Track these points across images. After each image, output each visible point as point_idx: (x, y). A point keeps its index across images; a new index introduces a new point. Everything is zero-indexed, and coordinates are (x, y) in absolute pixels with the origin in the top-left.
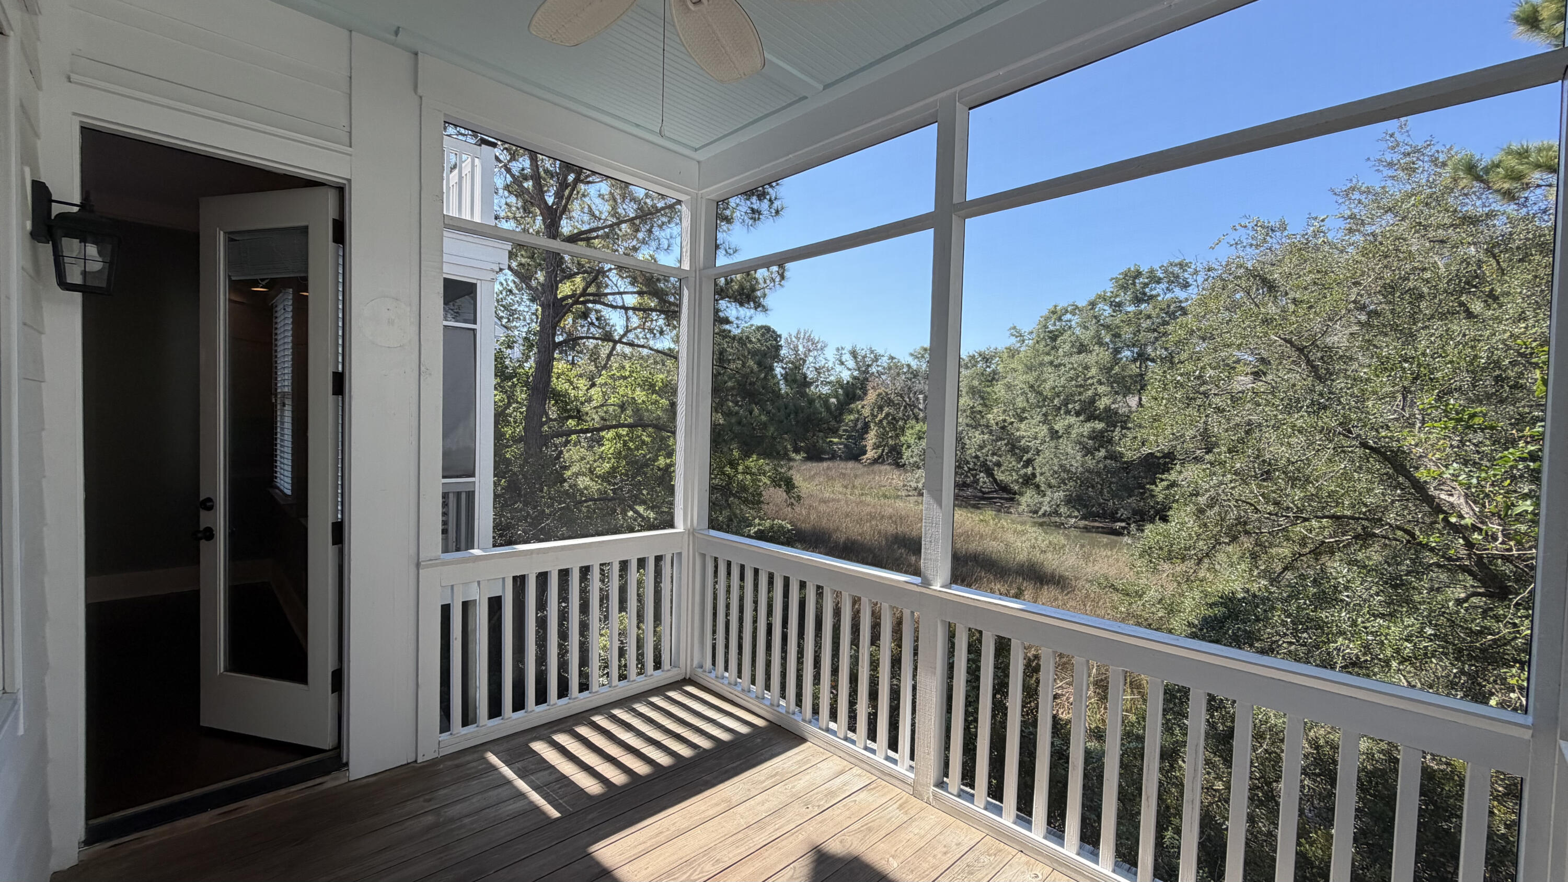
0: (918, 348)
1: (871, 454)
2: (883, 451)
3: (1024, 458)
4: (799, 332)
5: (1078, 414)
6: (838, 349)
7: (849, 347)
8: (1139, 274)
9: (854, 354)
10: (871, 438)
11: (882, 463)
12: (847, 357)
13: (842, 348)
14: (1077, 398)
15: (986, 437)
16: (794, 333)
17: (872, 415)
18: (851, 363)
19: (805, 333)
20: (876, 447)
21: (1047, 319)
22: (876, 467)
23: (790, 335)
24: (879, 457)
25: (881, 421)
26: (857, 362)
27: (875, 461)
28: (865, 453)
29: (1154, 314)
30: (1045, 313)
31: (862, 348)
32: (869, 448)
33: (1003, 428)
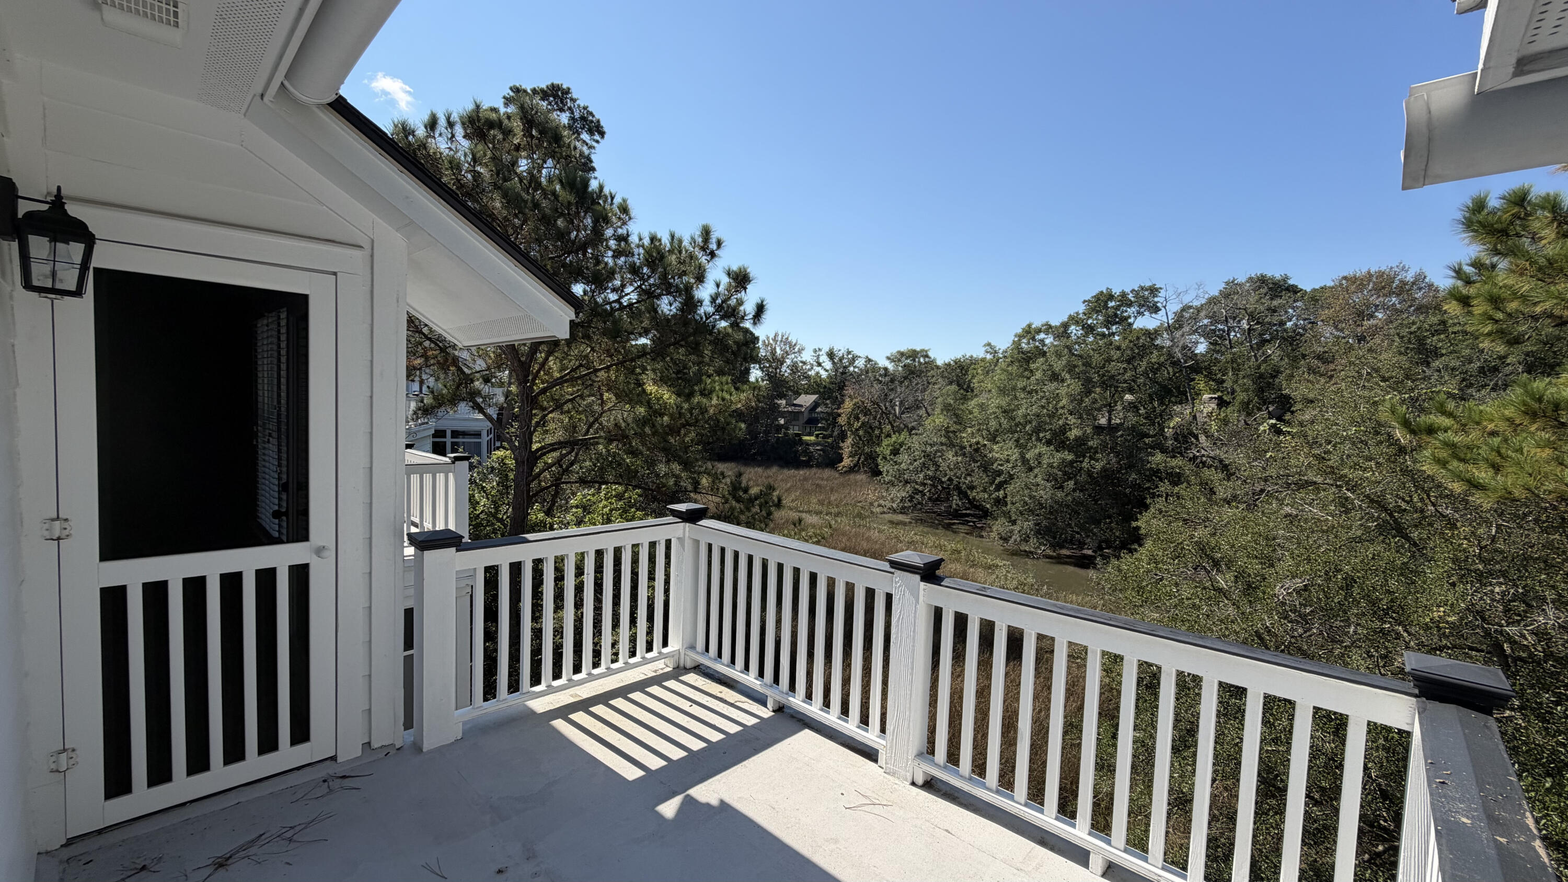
0: (894, 351)
1: (847, 462)
2: (859, 458)
3: (996, 482)
4: (776, 335)
5: (1049, 443)
6: (815, 351)
7: (826, 349)
8: (1111, 297)
9: (831, 355)
10: (847, 446)
11: (857, 472)
12: (824, 359)
13: (820, 350)
14: (1047, 427)
15: (960, 459)
16: (772, 336)
17: (849, 423)
18: (828, 365)
19: (783, 336)
20: (852, 455)
21: (1021, 337)
22: (852, 476)
23: (768, 338)
24: (855, 466)
25: (857, 430)
26: (834, 363)
27: (852, 470)
28: (841, 460)
29: (1123, 346)
30: (1019, 331)
31: (841, 348)
32: (845, 456)
33: (977, 450)
